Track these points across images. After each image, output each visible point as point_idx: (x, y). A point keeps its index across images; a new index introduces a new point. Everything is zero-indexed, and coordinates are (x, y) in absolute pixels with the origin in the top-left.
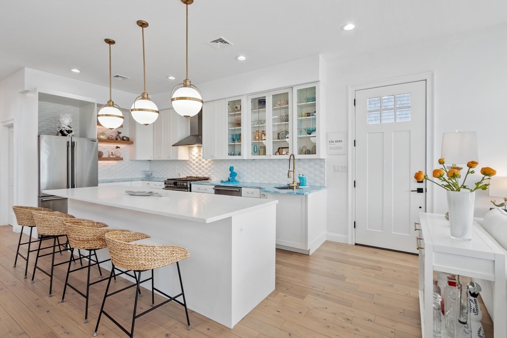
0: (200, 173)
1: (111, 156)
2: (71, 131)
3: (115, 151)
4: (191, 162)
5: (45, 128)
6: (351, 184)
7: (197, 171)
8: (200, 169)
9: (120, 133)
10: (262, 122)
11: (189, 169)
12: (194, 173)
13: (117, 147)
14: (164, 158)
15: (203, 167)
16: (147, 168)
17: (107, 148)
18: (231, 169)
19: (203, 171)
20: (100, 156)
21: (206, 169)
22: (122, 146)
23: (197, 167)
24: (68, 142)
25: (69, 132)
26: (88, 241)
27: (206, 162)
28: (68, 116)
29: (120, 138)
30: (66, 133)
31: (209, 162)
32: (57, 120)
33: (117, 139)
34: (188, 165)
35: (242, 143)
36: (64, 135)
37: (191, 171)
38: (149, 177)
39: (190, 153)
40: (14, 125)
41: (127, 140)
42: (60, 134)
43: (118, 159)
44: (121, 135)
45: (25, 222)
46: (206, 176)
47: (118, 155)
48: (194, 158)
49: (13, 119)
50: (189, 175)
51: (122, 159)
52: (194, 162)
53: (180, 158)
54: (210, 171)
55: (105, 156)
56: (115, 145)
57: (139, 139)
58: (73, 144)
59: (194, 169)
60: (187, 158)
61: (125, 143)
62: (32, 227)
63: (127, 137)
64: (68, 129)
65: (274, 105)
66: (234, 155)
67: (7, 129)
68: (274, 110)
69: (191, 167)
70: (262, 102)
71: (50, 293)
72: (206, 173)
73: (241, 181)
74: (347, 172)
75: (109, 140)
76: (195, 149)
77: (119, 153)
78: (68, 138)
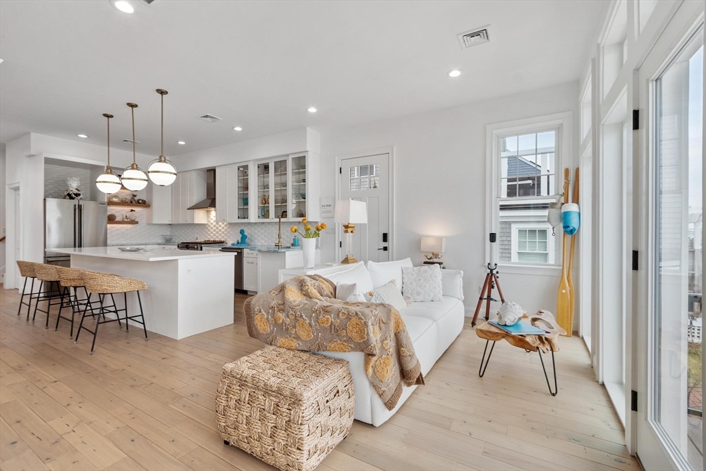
0: (217, 237)
1: (125, 220)
2: (80, 195)
3: (129, 214)
4: (209, 226)
5: (53, 191)
6: (337, 244)
7: (215, 235)
8: (217, 233)
9: (135, 196)
10: (266, 187)
11: (207, 233)
12: (212, 237)
13: (132, 211)
14: (181, 221)
15: (220, 230)
16: (167, 232)
17: (120, 211)
18: (242, 232)
19: (220, 235)
20: (111, 219)
21: (223, 233)
22: (138, 209)
23: (215, 231)
24: (75, 205)
25: (77, 195)
26: (74, 280)
27: (223, 226)
28: (76, 179)
29: (135, 201)
30: (74, 196)
31: (226, 226)
32: (64, 183)
33: (131, 202)
34: (207, 229)
35: (249, 207)
36: (71, 198)
37: (209, 235)
38: (168, 241)
39: (208, 217)
40: (21, 188)
41: (143, 204)
42: (68, 197)
43: (133, 222)
44: (136, 198)
45: (28, 274)
46: (223, 240)
47: (133, 218)
48: (212, 221)
49: (19, 182)
50: (207, 239)
51: (137, 223)
52: (212, 226)
53: (196, 222)
54: (226, 235)
55: (118, 219)
56: (129, 208)
57: (156, 202)
58: (80, 207)
59: (212, 233)
60: (204, 222)
61: (140, 206)
62: (34, 278)
63: (142, 200)
64: (76, 192)
65: (276, 171)
66: (244, 218)
67: (13, 191)
68: (275, 176)
69: (209, 231)
70: (266, 167)
71: (47, 325)
72: (223, 237)
73: (253, 243)
74: (335, 234)
75: (123, 203)
76: (213, 213)
77: (133, 216)
78: (75, 202)
